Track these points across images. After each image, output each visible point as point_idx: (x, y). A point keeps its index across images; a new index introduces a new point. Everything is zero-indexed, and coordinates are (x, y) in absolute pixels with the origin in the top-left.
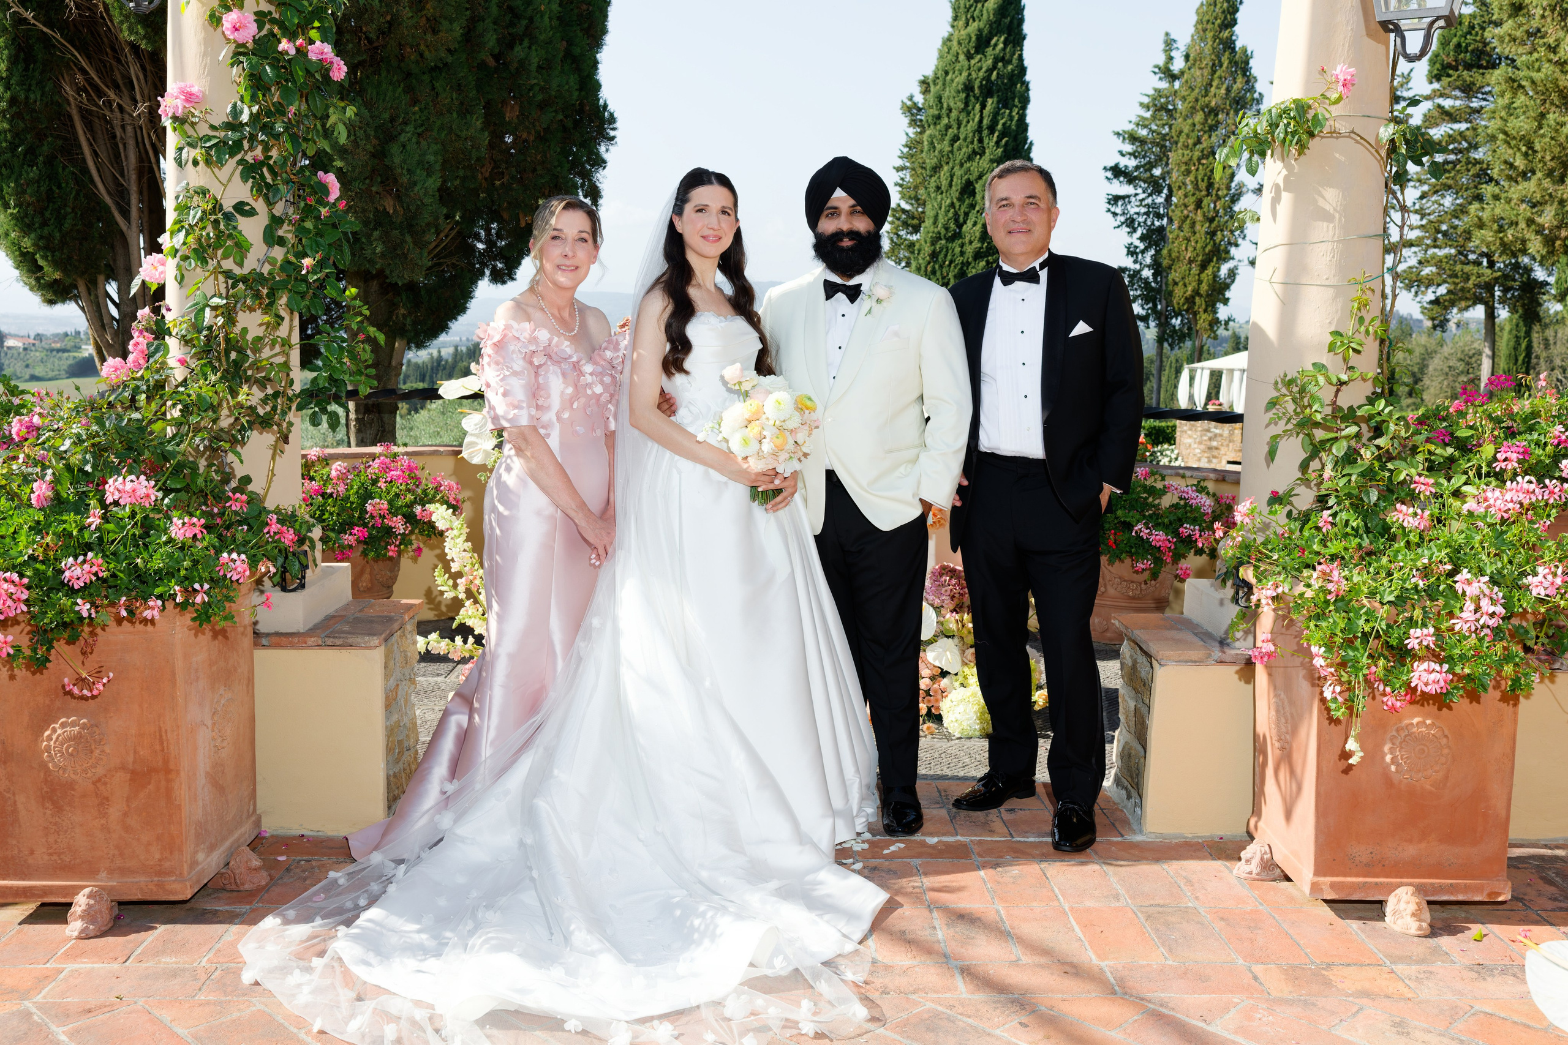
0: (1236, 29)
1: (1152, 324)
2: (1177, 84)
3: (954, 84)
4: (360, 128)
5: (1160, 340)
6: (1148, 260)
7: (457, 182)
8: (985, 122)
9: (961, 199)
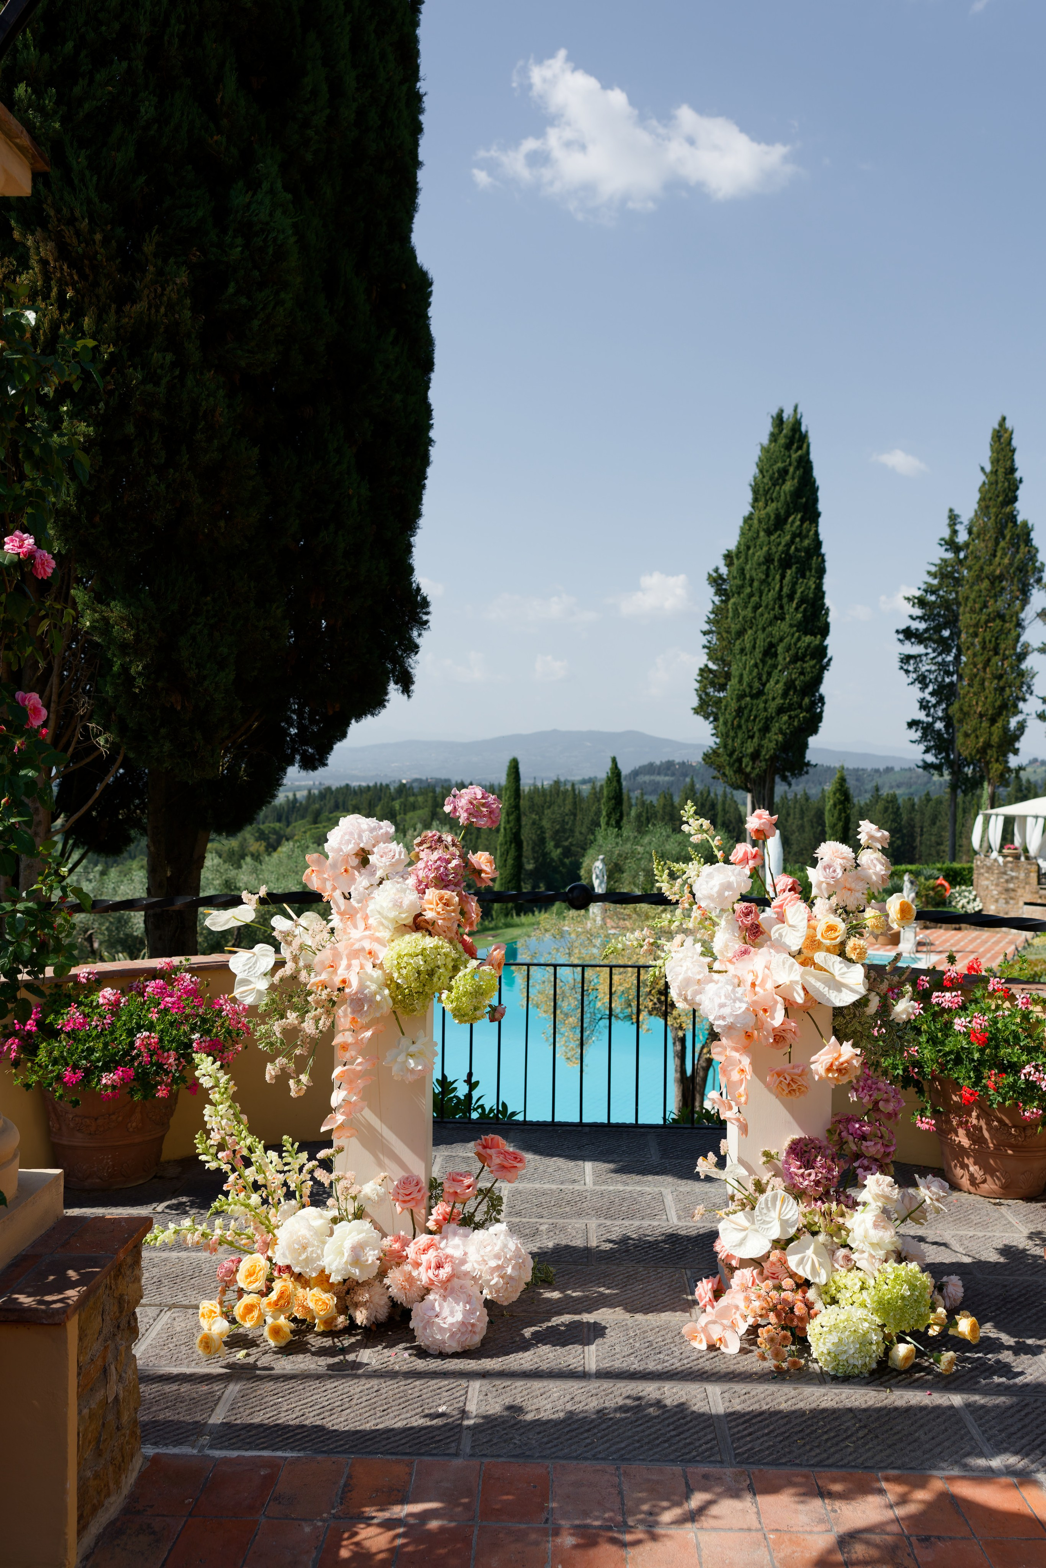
0: (1018, 505)
1: (946, 772)
2: (962, 555)
3: (756, 558)
5: (954, 787)
6: (940, 714)
8: (785, 590)
9: (763, 661)
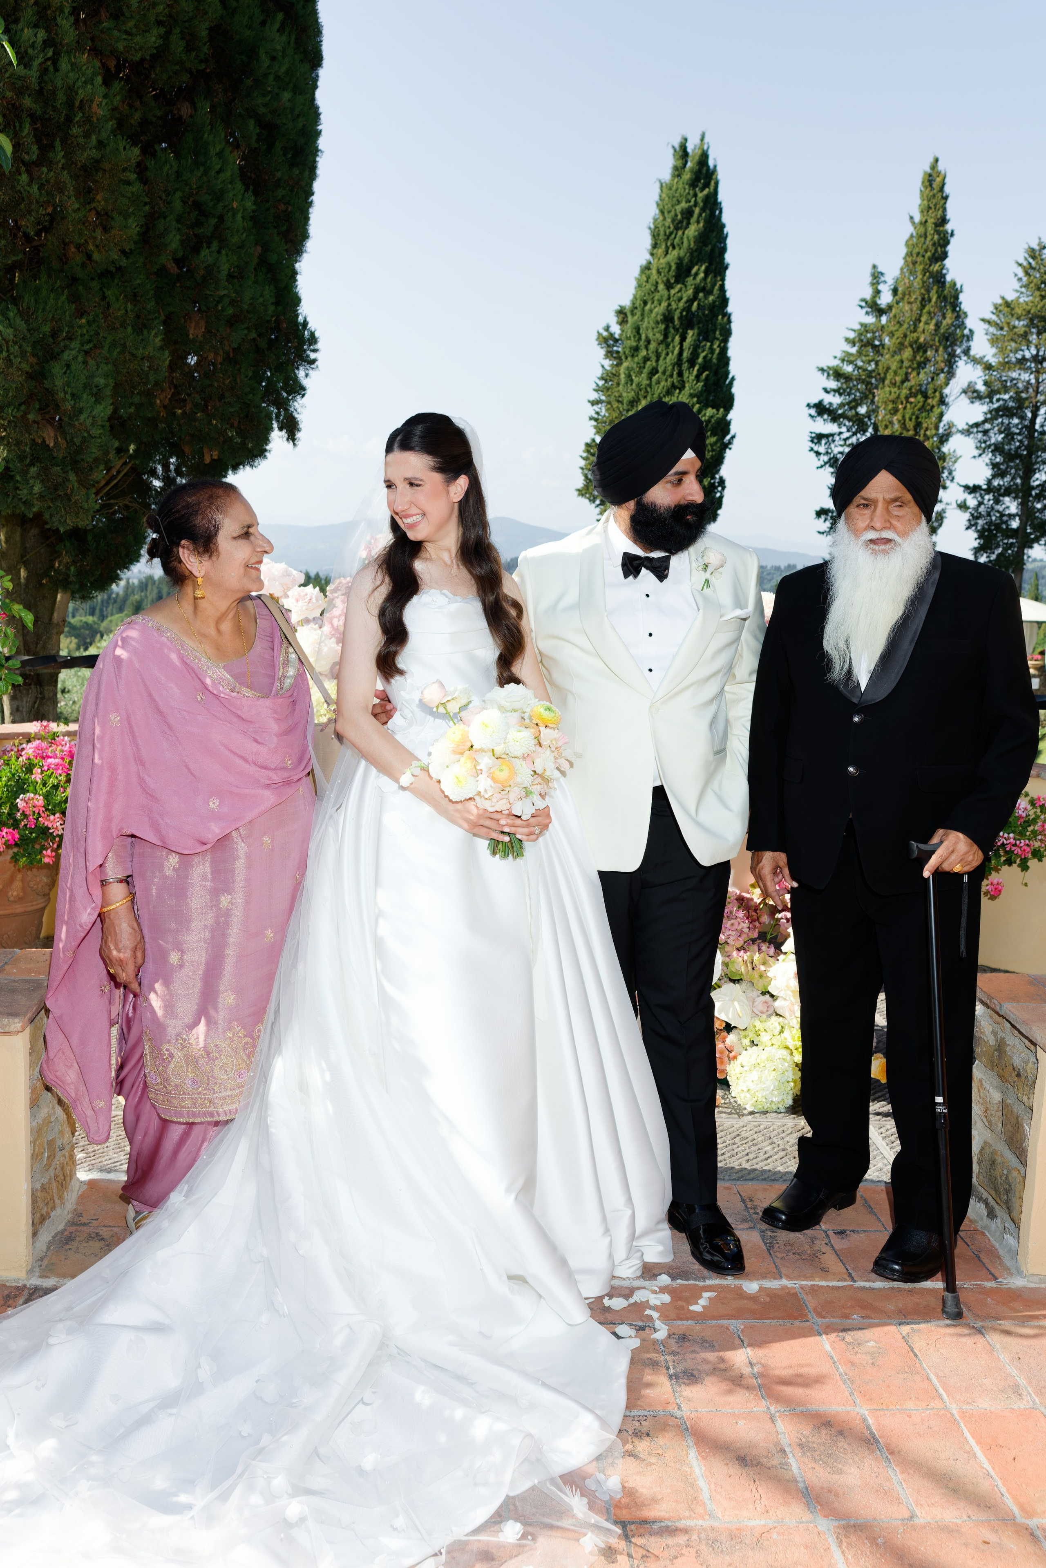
0: (947, 262)
2: (884, 319)
3: (653, 315)
4: (15, 343)
7: (132, 410)
8: (685, 354)
